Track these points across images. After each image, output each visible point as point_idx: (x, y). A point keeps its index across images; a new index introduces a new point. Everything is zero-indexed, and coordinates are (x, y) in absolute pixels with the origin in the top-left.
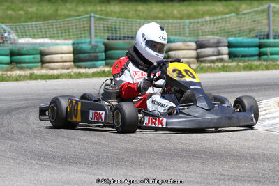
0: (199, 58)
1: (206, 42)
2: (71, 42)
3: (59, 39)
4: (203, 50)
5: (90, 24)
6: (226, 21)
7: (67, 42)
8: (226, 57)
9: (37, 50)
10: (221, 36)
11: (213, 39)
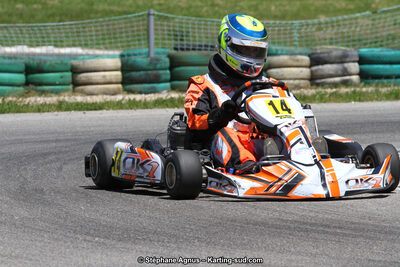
0: (313, 80)
1: (326, 55)
2: (117, 53)
3: (100, 49)
4: (320, 67)
5: (148, 26)
6: (351, 24)
7: (111, 53)
8: (355, 78)
9: (66, 64)
10: (348, 46)
11: (337, 50)
